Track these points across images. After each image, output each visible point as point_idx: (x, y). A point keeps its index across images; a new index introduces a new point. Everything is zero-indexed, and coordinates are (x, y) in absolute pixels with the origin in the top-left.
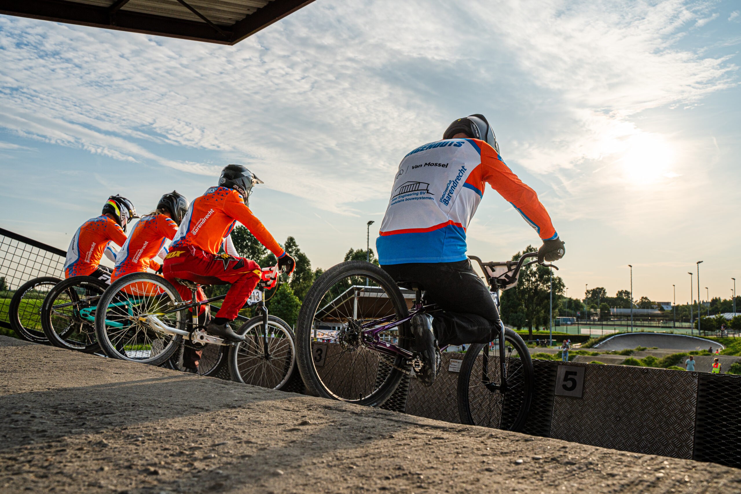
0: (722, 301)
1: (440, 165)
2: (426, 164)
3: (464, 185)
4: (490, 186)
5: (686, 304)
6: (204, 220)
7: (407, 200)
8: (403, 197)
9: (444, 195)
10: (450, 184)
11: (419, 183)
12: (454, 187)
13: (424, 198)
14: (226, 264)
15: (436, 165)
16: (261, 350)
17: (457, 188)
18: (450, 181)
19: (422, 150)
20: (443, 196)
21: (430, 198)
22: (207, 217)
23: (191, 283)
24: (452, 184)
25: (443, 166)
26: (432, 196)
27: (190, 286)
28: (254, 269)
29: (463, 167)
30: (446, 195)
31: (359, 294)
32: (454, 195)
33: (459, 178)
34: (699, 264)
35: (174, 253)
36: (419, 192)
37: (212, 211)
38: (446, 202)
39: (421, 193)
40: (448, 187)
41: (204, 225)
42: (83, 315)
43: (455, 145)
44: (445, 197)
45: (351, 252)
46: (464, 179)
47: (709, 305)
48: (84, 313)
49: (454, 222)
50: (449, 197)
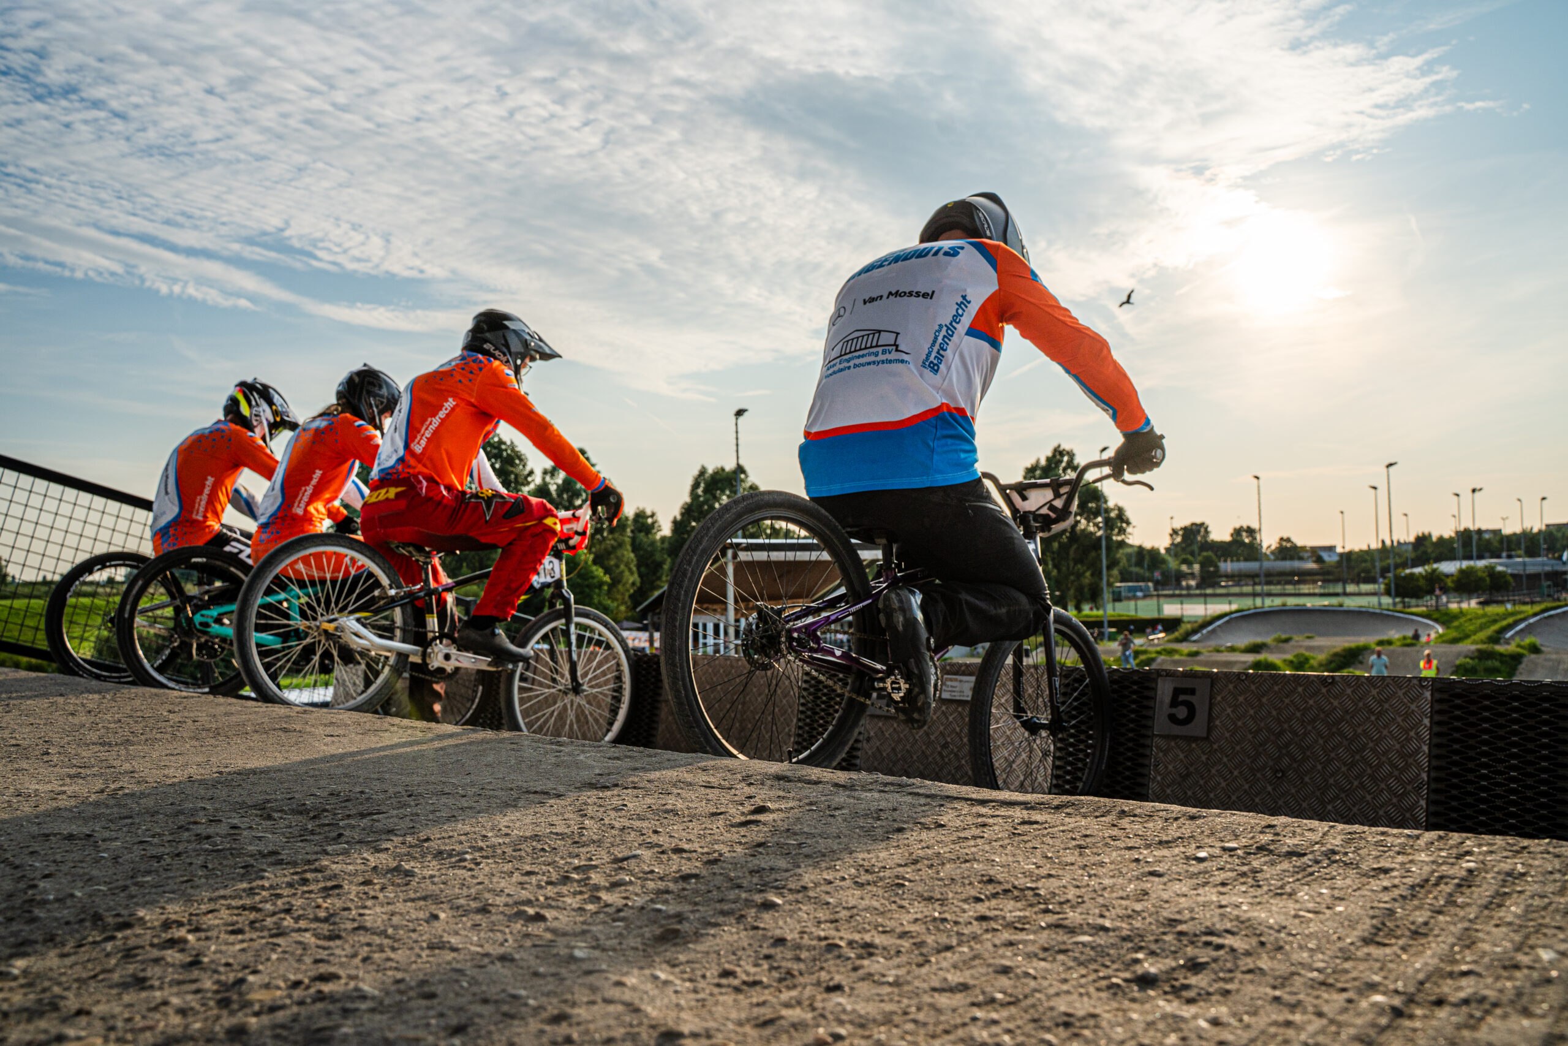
0: (1434, 539)
1: (918, 294)
2: (890, 293)
3: (968, 333)
4: (1017, 332)
5: (1365, 548)
6: (436, 422)
7: (856, 366)
8: (848, 361)
9: (930, 353)
10: (939, 331)
11: (879, 332)
12: (948, 337)
13: (890, 362)
14: (489, 508)
15: (911, 294)
16: (563, 676)
17: (955, 338)
18: (941, 326)
19: (881, 266)
20: (928, 355)
21: (902, 361)
22: (442, 414)
23: (420, 549)
24: (943, 332)
25: (925, 295)
26: (905, 357)
27: (417, 557)
28: (546, 517)
29: (964, 297)
30: (934, 354)
31: (735, 556)
32: (949, 353)
33: (956, 318)
34: (1391, 469)
35: (384, 491)
36: (880, 349)
37: (450, 403)
38: (934, 368)
39: (884, 352)
40: (936, 338)
41: (436, 432)
42: (201, 624)
43: (946, 254)
44: (932, 358)
45: (703, 472)
46: (966, 321)
47: (1410, 547)
48: (204, 620)
49: (952, 405)
50: (940, 357)
